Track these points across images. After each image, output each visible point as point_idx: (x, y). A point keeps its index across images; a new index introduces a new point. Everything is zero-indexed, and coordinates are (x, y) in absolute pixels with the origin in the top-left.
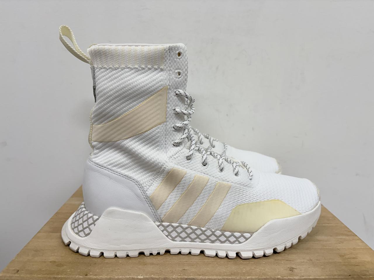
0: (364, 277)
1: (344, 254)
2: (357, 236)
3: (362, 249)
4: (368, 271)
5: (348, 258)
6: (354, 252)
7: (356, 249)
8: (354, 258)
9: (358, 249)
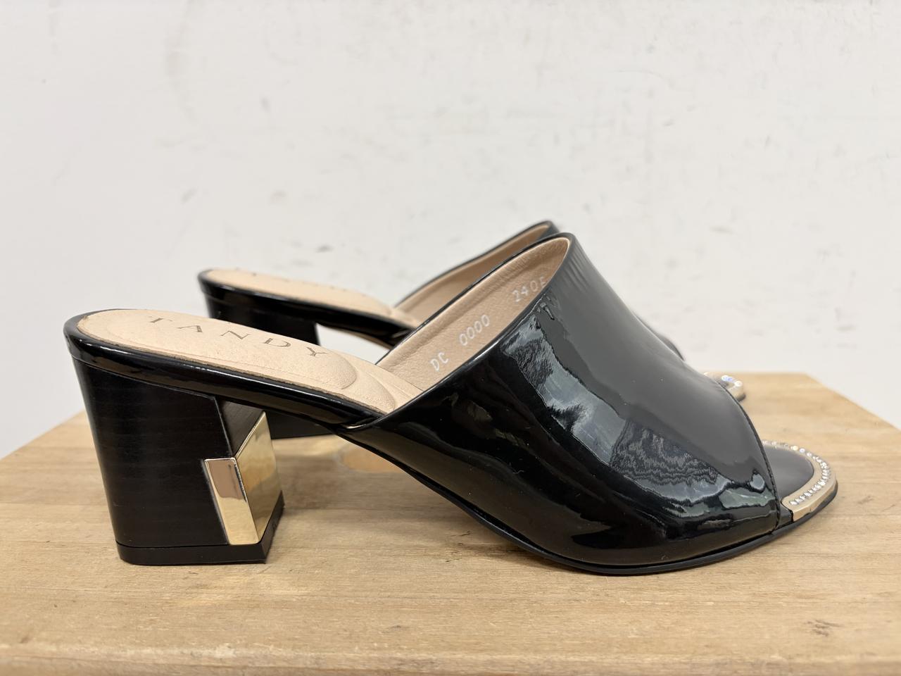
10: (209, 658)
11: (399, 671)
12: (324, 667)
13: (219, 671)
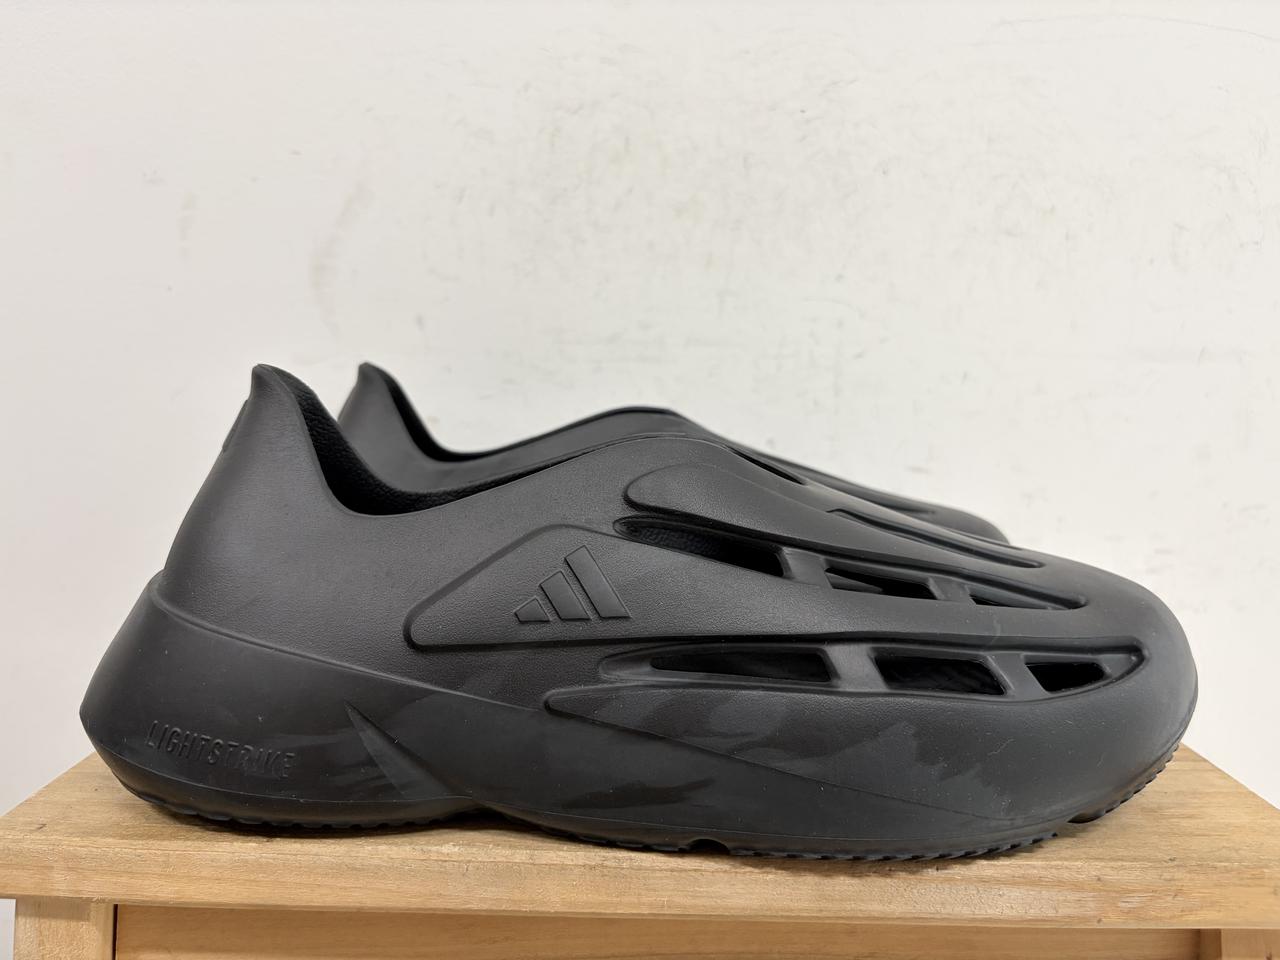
0: (1223, 864)
1: (1156, 806)
2: (1205, 760)
3: (1220, 793)
4: (1237, 851)
5: (1172, 816)
6: (1196, 801)
7: (1201, 794)
8: (1191, 817)
9: (1207, 793)
10: (437, 852)
11: (602, 865)
12: (537, 862)
13: (444, 864)
